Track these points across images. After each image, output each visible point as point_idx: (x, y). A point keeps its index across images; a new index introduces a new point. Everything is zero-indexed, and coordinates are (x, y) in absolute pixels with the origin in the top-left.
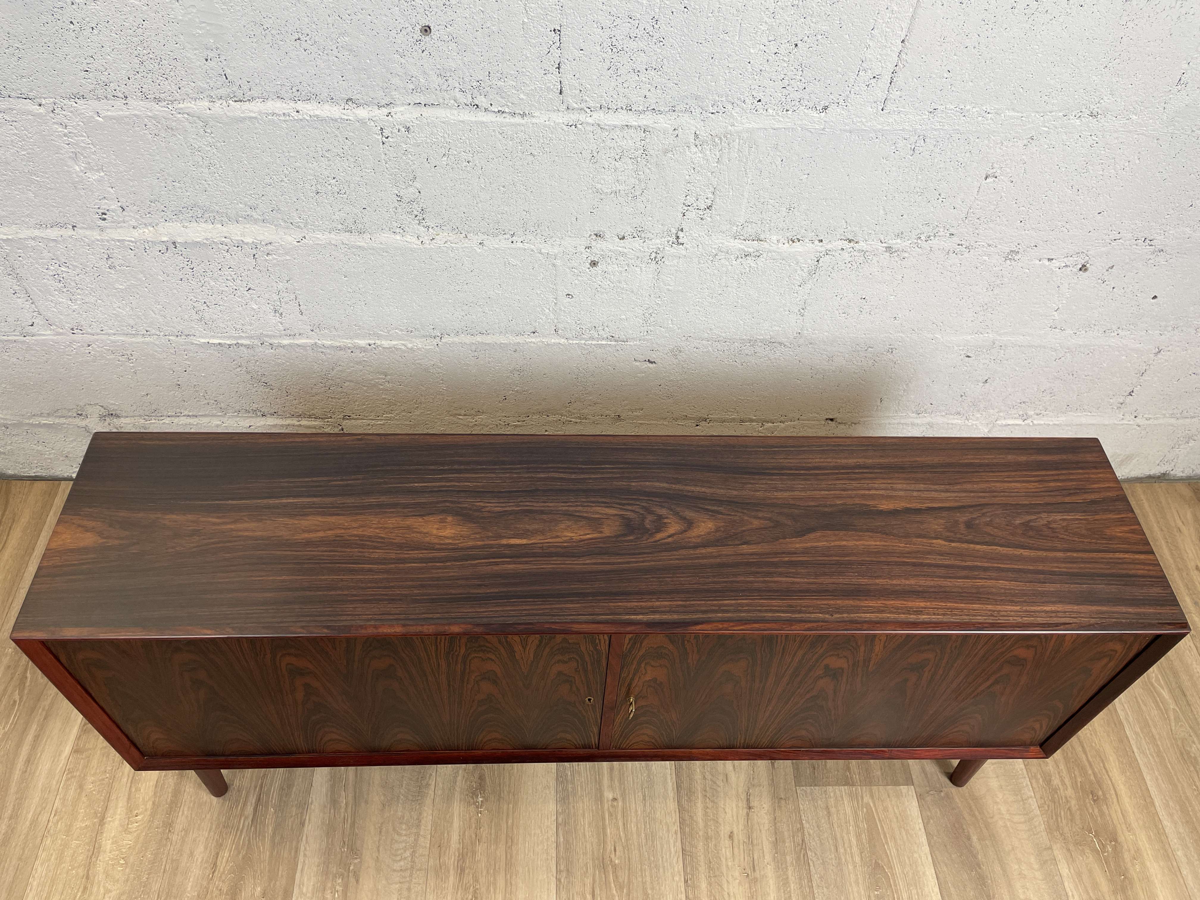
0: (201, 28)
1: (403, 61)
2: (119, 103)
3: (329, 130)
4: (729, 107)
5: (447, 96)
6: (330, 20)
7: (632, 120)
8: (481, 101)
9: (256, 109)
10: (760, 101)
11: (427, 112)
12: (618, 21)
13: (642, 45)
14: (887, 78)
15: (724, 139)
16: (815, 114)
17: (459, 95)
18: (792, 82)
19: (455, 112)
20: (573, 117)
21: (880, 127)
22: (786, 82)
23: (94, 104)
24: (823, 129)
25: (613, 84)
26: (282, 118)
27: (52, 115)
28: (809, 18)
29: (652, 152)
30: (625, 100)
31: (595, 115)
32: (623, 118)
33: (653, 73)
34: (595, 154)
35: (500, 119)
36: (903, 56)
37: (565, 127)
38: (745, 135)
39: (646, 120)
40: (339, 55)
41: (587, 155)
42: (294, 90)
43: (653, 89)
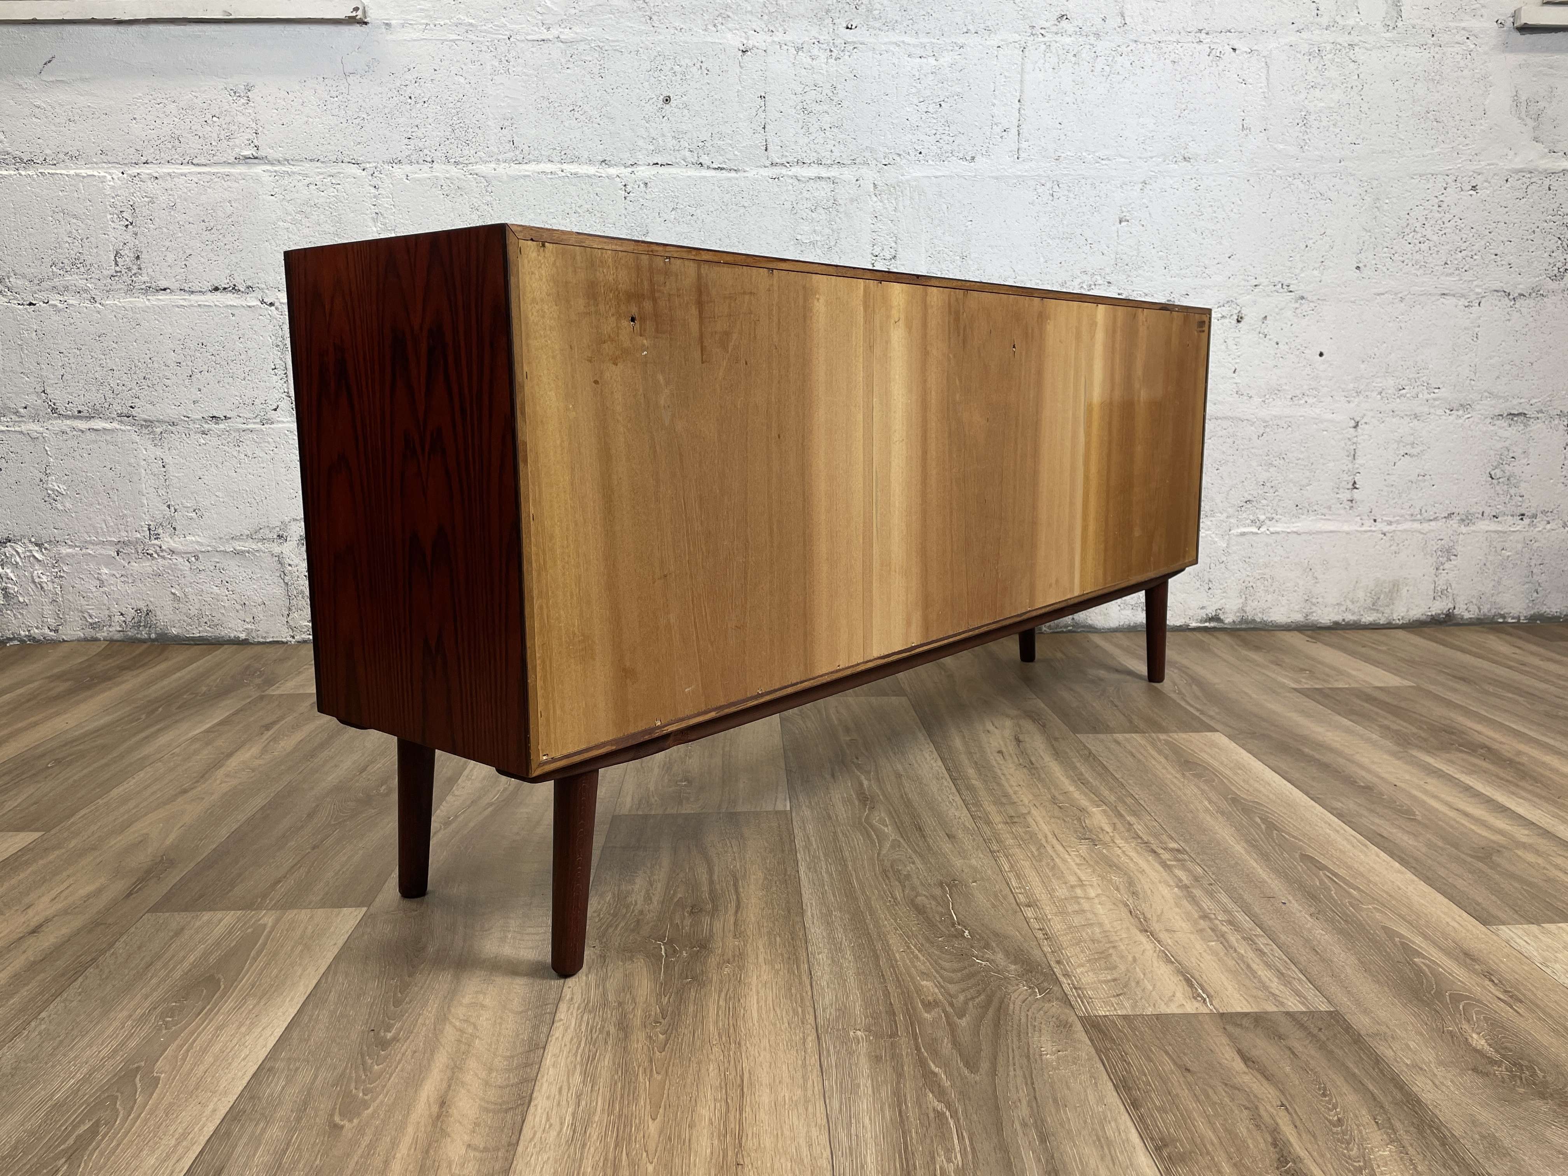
0: (503, 101)
1: (647, 125)
2: (426, 167)
3: (584, 187)
4: (898, 158)
5: (678, 156)
6: (598, 94)
7: (823, 172)
8: (705, 159)
9: (530, 169)
10: (920, 153)
11: (662, 170)
12: (807, 89)
13: (825, 108)
14: (1014, 131)
15: (897, 188)
16: (965, 163)
17: (688, 154)
18: (943, 136)
19: (684, 170)
20: (776, 171)
21: (1020, 173)
22: (938, 136)
23: (408, 168)
24: (975, 176)
25: (806, 140)
26: (549, 176)
27: (370, 178)
28: (945, 83)
29: (840, 201)
30: (815, 154)
31: (793, 169)
32: (814, 171)
33: (836, 130)
34: (795, 205)
35: (718, 174)
36: (1022, 111)
37: (770, 180)
38: (914, 183)
39: (834, 172)
40: (601, 123)
41: (788, 205)
42: (563, 153)
43: (837, 144)
